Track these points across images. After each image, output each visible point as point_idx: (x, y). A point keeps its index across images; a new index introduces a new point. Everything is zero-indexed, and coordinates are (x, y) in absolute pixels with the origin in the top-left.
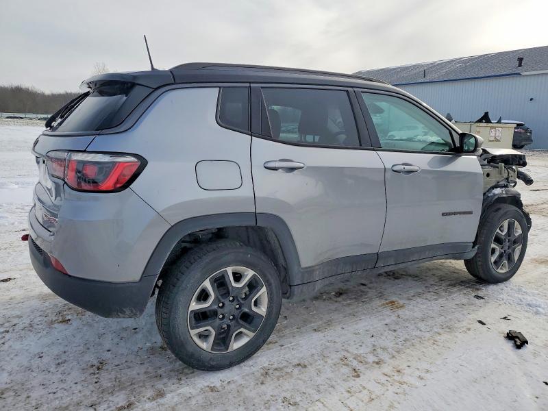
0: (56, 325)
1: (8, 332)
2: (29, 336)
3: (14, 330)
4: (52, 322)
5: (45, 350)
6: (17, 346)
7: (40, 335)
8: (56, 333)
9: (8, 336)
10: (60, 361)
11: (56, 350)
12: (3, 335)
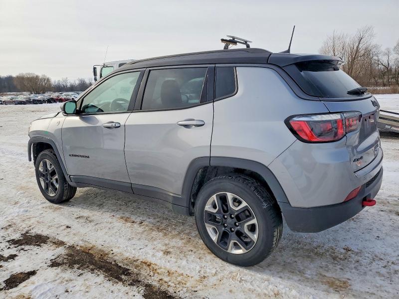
0: (356, 251)
1: (393, 263)
2: (378, 252)
3: (388, 262)
4: (357, 254)
5: (374, 239)
6: (389, 250)
7: (371, 250)
8: (360, 246)
9: (394, 259)
10: (369, 230)
11: (367, 237)
12: (397, 262)
